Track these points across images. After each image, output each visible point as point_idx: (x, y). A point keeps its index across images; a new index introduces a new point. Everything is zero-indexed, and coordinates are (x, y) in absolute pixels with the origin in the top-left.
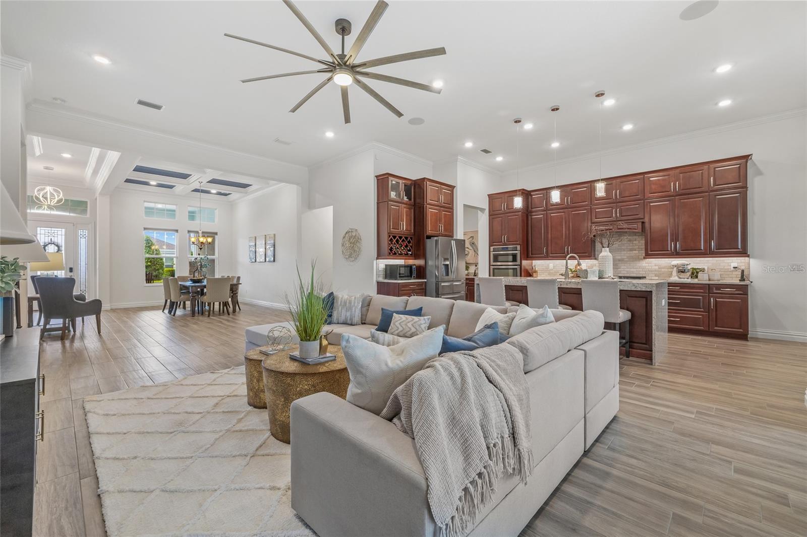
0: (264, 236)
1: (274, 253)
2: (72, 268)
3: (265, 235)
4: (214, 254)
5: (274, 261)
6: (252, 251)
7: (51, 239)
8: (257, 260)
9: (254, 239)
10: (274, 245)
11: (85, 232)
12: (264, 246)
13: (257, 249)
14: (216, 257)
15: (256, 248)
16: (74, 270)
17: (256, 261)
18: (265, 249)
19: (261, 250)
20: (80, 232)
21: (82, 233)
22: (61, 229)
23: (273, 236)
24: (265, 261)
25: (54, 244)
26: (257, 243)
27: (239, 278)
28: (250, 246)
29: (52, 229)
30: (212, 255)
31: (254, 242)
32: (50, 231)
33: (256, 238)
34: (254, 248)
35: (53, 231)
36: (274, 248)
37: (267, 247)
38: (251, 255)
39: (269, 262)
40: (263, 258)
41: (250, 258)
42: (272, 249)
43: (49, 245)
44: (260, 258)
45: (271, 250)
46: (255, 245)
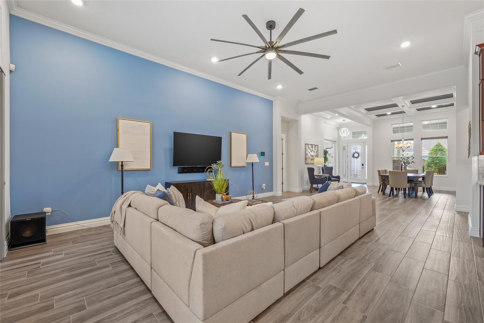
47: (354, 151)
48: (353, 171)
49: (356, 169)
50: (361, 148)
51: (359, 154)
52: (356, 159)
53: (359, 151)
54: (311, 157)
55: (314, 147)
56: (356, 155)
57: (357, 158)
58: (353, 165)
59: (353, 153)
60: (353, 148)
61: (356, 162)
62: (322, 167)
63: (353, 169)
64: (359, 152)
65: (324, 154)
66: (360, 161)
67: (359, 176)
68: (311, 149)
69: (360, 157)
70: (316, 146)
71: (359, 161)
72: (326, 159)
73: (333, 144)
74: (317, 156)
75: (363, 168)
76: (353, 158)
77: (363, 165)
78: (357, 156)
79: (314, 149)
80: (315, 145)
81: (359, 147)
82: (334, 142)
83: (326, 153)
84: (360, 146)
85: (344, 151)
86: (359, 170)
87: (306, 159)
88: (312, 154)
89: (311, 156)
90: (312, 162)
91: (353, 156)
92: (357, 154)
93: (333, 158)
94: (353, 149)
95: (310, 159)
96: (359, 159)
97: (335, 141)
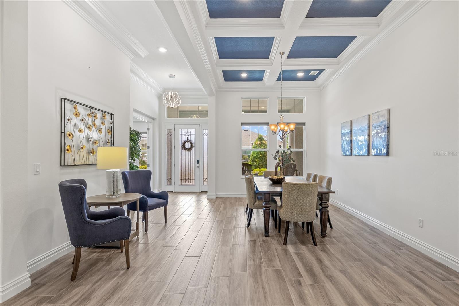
0: (367, 117)
1: (388, 141)
2: (198, 160)
3: (369, 115)
4: (301, 147)
5: (388, 154)
6: (345, 140)
7: (187, 138)
8: (355, 152)
9: (349, 124)
10: (388, 128)
11: (207, 131)
12: (367, 132)
13: (354, 138)
14: (304, 149)
15: (351, 136)
16: (200, 161)
17: (351, 154)
18: (369, 136)
19: (361, 139)
20: (203, 131)
21: (205, 132)
22: (192, 130)
23: (385, 113)
24: (369, 154)
25: (189, 142)
26: (354, 128)
27: (330, 180)
28: (343, 135)
29: (188, 130)
30: (300, 148)
31: (349, 128)
32: (187, 132)
33: (351, 122)
34: (350, 135)
35: (188, 132)
36: (388, 132)
37: (373, 132)
38: (345, 146)
39: (377, 155)
40: (365, 150)
41: (343, 150)
42: (384, 135)
43: (187, 142)
44: (360, 149)
45: (381, 137)
46: (351, 131)
47: (185, 139)
48: (183, 172)
49: (187, 168)
50: (195, 134)
51: (192, 143)
52: (187, 152)
53: (192, 138)
54: (90, 146)
55: (99, 115)
56: (188, 145)
57: (189, 150)
58: (183, 161)
59: (183, 142)
60: (183, 133)
61: (187, 157)
62: (124, 174)
63: (183, 168)
64: (192, 140)
65: (131, 139)
66: (194, 155)
67: (192, 181)
68: (90, 120)
69: (194, 148)
70: (108, 117)
71: (192, 155)
72: (134, 152)
73: (151, 123)
74: (110, 142)
75: (198, 167)
76: (183, 150)
77: (198, 162)
78: (190, 147)
79: (98, 122)
80: (103, 112)
81: (192, 132)
82: (151, 120)
83: (134, 136)
84: (194, 130)
85: (170, 137)
86: (192, 170)
87: (63, 150)
88: (93, 134)
89: (88, 140)
90: (91, 159)
91: (184, 148)
92: (190, 144)
93: (149, 149)
94: (183, 135)
95: (85, 151)
96: (192, 151)
97: (154, 119)
